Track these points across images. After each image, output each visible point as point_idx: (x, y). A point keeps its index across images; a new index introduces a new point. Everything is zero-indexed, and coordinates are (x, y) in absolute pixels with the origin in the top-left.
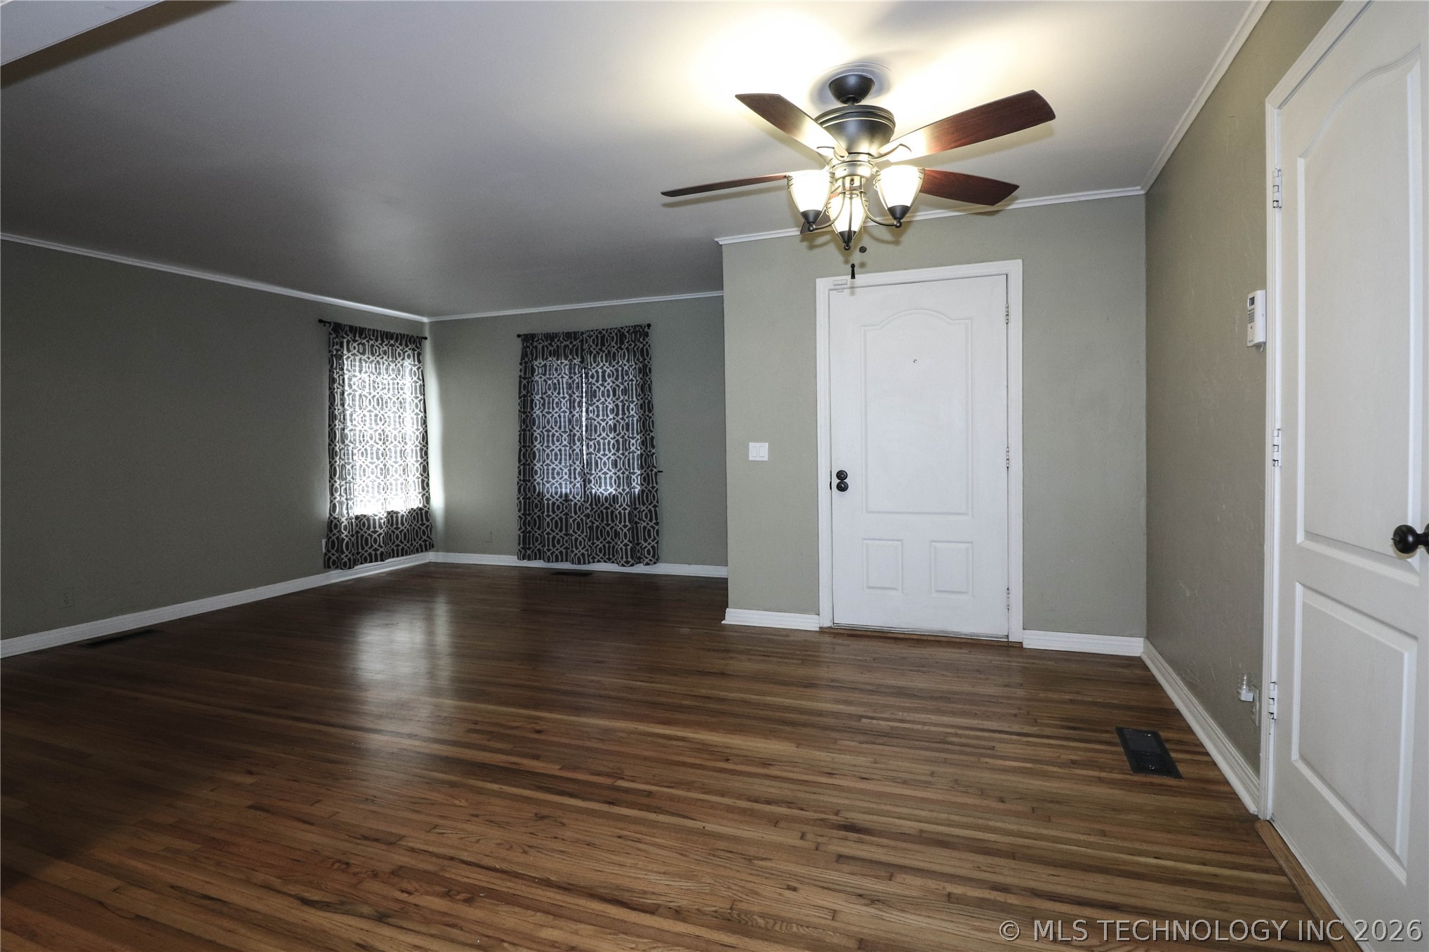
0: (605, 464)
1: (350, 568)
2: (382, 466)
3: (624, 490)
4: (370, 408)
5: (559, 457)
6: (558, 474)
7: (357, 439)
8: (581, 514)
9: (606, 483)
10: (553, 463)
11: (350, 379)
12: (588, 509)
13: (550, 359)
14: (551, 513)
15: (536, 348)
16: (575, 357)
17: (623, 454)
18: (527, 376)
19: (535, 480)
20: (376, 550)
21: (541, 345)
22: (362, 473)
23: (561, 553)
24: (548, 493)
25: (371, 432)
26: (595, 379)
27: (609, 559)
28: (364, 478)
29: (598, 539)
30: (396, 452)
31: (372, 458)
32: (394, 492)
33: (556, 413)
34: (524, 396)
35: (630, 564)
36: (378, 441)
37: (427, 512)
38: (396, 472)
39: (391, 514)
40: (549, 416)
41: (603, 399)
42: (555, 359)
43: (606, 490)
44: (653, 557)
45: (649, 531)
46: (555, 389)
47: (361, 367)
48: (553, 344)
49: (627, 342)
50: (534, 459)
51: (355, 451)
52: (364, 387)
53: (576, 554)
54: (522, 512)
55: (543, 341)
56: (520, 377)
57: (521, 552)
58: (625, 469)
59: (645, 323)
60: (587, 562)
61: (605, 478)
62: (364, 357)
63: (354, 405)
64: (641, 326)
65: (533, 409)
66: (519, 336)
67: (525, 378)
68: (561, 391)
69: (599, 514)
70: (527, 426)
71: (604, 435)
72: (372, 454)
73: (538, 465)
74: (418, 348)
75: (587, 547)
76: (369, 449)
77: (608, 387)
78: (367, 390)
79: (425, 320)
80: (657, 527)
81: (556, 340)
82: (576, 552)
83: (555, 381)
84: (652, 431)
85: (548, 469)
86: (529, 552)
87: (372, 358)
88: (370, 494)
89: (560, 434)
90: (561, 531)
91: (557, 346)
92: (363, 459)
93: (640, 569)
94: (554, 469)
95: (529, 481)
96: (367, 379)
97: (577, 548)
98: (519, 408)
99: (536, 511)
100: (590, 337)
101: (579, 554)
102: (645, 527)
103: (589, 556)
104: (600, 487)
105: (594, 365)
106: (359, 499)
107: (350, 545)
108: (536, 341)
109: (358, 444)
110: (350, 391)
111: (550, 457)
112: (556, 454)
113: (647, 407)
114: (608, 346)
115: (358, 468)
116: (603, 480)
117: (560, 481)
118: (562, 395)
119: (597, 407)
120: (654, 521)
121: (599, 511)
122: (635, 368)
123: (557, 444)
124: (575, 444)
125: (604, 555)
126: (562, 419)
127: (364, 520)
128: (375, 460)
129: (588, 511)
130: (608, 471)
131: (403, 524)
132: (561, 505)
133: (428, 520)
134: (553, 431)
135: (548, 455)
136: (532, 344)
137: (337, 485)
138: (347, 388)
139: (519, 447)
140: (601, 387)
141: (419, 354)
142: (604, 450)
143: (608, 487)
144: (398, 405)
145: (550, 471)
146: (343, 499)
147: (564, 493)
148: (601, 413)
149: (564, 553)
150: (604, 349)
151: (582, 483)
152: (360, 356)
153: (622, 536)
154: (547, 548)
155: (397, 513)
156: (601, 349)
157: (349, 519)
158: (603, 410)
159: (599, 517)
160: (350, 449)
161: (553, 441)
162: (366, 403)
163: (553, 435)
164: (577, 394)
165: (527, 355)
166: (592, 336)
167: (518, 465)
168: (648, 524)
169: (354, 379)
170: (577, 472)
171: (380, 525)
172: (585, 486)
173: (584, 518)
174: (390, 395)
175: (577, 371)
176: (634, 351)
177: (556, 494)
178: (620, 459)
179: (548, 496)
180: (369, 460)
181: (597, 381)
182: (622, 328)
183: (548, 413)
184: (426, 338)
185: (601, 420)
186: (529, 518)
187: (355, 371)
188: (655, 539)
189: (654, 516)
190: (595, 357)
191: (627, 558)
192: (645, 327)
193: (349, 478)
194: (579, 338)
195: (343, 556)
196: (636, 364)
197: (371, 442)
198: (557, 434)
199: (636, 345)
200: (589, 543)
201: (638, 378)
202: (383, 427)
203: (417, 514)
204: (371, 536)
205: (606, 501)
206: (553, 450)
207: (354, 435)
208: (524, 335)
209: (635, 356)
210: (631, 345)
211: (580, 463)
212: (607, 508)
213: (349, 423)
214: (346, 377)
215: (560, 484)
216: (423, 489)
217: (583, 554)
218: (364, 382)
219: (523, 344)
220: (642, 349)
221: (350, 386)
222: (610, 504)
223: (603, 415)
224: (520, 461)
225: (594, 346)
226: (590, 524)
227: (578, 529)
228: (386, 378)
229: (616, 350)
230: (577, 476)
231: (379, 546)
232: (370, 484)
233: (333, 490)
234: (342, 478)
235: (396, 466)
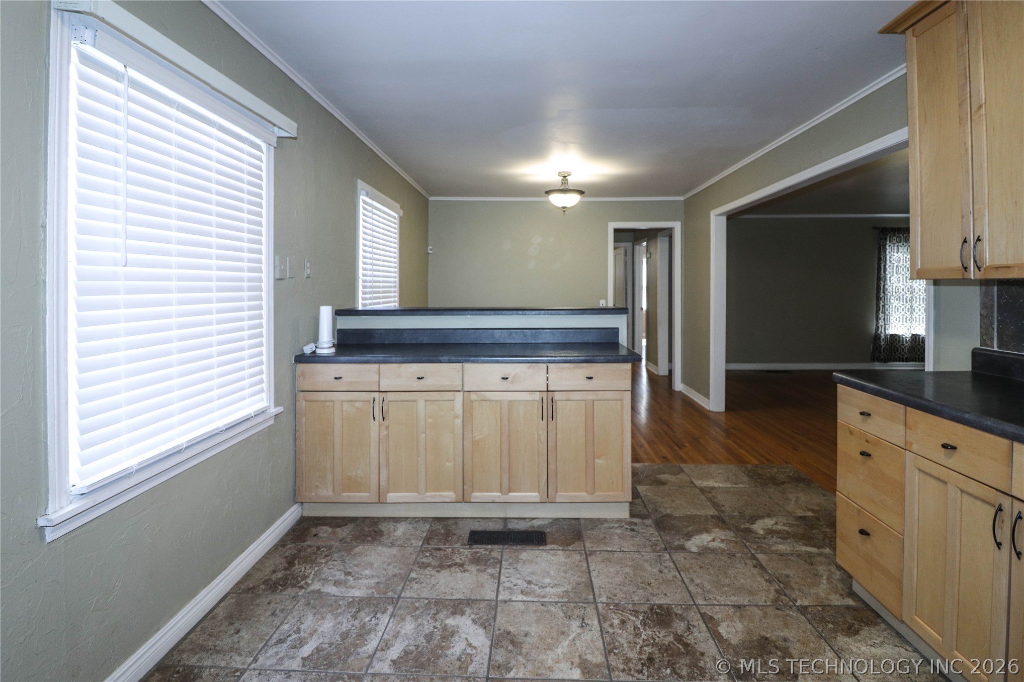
1: (885, 362)
2: (909, 307)
4: (903, 273)
7: (894, 291)
11: (890, 257)
20: (903, 355)
22: (896, 310)
28: (897, 313)
30: (920, 299)
31: (903, 302)
32: (918, 322)
36: (907, 292)
38: (920, 310)
39: (915, 336)
47: (898, 249)
51: (892, 298)
52: (900, 261)
62: (900, 244)
63: (893, 272)
72: (903, 299)
76: (901, 297)
78: (901, 263)
87: (905, 244)
88: (901, 323)
92: (898, 302)
106: (893, 325)
107: (886, 350)
109: (894, 293)
110: (889, 264)
115: (894, 307)
127: (897, 337)
128: (905, 303)
137: (880, 316)
138: (888, 262)
146: (883, 324)
152: (897, 244)
155: (919, 335)
157: (886, 335)
160: (889, 297)
162: (900, 270)
169: (893, 258)
171: (906, 340)
180: (901, 303)
187: (894, 252)
193: (887, 312)
195: (881, 355)
202: (911, 284)
204: (900, 347)
207: (893, 288)
213: (889, 282)
214: (888, 256)
218: (900, 258)
231: (905, 353)
232: (901, 317)
233: (878, 319)
234: (882, 312)
235: (920, 307)
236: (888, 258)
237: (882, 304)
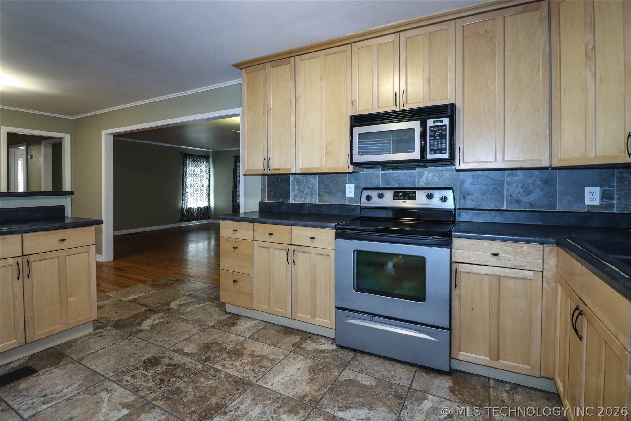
1: (186, 222)
2: (196, 193)
4: (194, 177)
11: (188, 169)
18: (235, 168)
19: (237, 199)
20: (194, 218)
25: (194, 184)
28: (191, 197)
30: (200, 190)
32: (200, 201)
34: (235, 174)
37: (209, 208)
39: (199, 208)
47: (191, 165)
50: (237, 192)
54: (233, 208)
62: (192, 163)
63: (189, 176)
65: (237, 178)
70: (235, 183)
73: (238, 194)
74: (208, 159)
76: (193, 189)
78: (193, 172)
79: (210, 151)
87: (195, 163)
88: (193, 202)
92: (191, 191)
95: (235, 199)
96: (193, 169)
98: (233, 177)
99: (237, 208)
106: (190, 202)
107: (186, 216)
109: (190, 187)
115: (190, 194)
127: (191, 209)
131: (202, 210)
133: (209, 210)
136: (237, 159)
137: (184, 199)
138: (187, 171)
139: (233, 189)
141: (208, 161)
144: (201, 176)
146: (185, 203)
155: (200, 207)
157: (187, 208)
160: (188, 188)
162: (192, 175)
169: (189, 169)
171: (195, 210)
174: (199, 173)
180: (193, 191)
184: (210, 156)
186: (235, 210)
187: (189, 166)
193: (187, 197)
195: (184, 219)
197: (194, 187)
202: (197, 182)
203: (207, 208)
207: (189, 184)
208: (235, 156)
213: (187, 181)
214: (187, 168)
216: (208, 201)
219: (235, 159)
221: (188, 171)
224: (233, 193)
228: (198, 168)
231: (194, 216)
232: (193, 199)
233: (183, 200)
234: (185, 197)
235: (200, 194)
236: (187, 169)
237: (184, 192)
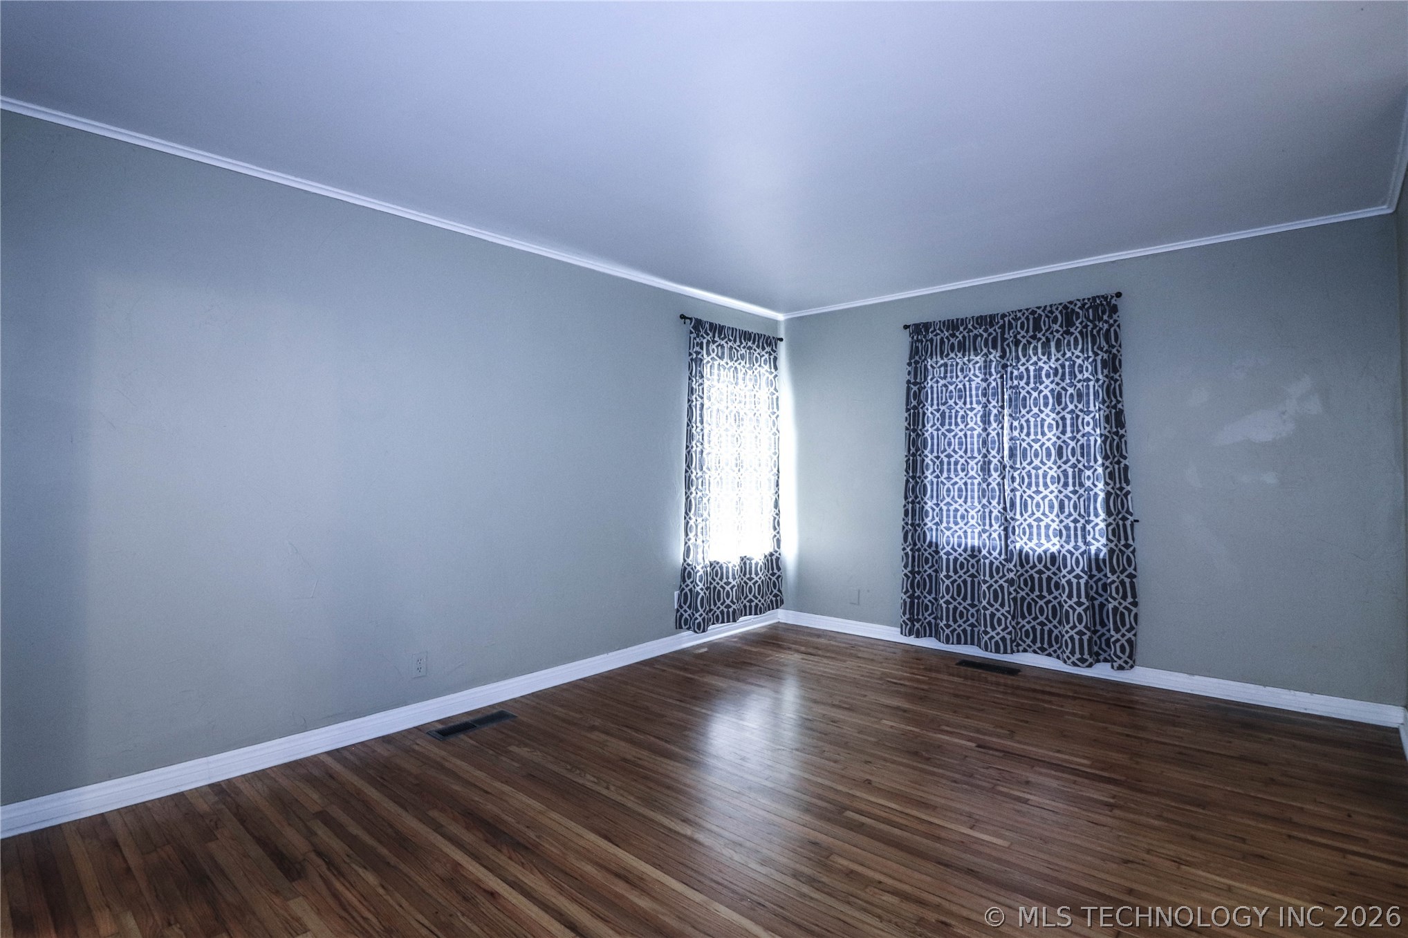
0: (1038, 505)
1: (703, 631)
3: (1076, 547)
5: (964, 493)
6: (963, 517)
8: (1001, 578)
9: (1039, 535)
10: (956, 502)
12: (1012, 571)
13: (952, 355)
14: (951, 573)
15: (932, 340)
16: (991, 350)
17: (1075, 492)
18: (918, 380)
19: (925, 524)
20: (728, 607)
21: (939, 337)
23: (964, 631)
24: (948, 544)
26: (1025, 380)
27: (1043, 649)
29: (1024, 617)
33: (961, 430)
34: (915, 408)
35: (1087, 663)
37: (778, 559)
39: (744, 561)
40: (950, 435)
41: (1035, 410)
42: (960, 355)
43: (1040, 545)
44: (1130, 657)
45: (1122, 614)
46: (960, 397)
48: (957, 334)
49: (1081, 323)
50: (925, 495)
52: (722, 399)
53: (992, 637)
54: (909, 568)
55: (942, 332)
56: (909, 382)
57: (907, 624)
58: (1080, 515)
59: (1114, 291)
60: (1009, 651)
61: (1039, 527)
64: (1105, 298)
65: (924, 426)
66: (906, 327)
67: (915, 384)
68: (968, 400)
69: (1025, 580)
70: (917, 450)
71: (1037, 462)
73: (930, 504)
74: (775, 352)
75: (1010, 628)
77: (1046, 392)
79: (780, 317)
80: (1134, 610)
81: (961, 329)
82: (993, 634)
83: (960, 386)
84: (1125, 458)
85: (948, 510)
86: (917, 625)
87: (730, 364)
89: (966, 461)
90: (965, 599)
91: (964, 337)
93: (1103, 671)
94: (956, 510)
95: (919, 525)
97: (993, 628)
98: (906, 424)
99: (926, 567)
100: (1016, 319)
101: (997, 638)
102: (1115, 609)
103: (1012, 642)
104: (1030, 539)
105: (1023, 360)
108: (932, 332)
111: (952, 493)
112: (960, 490)
113: (1116, 419)
114: (1047, 331)
116: (1035, 530)
117: (965, 528)
118: (968, 406)
119: (1028, 421)
120: (1130, 599)
121: (1026, 575)
122: (1095, 360)
123: (962, 474)
124: (990, 476)
125: (1034, 641)
126: (969, 440)
129: (1012, 575)
130: (1042, 517)
131: (757, 574)
132: (965, 562)
133: (779, 569)
134: (957, 456)
135: (948, 490)
136: (925, 337)
139: (905, 478)
140: (1032, 392)
141: (775, 359)
142: (1037, 485)
143: (1043, 541)
145: (952, 513)
147: (969, 545)
148: (1032, 430)
149: (969, 632)
150: (1039, 335)
151: (1002, 533)
153: (1073, 618)
154: (944, 622)
155: (750, 560)
156: (1034, 337)
158: (1036, 426)
159: (1026, 584)
161: (956, 470)
163: (956, 463)
164: (994, 403)
165: (917, 353)
166: (1020, 318)
167: (903, 502)
168: (1120, 604)
170: (993, 515)
171: (733, 574)
172: (1007, 537)
173: (1006, 585)
174: (746, 410)
175: (993, 370)
176: (1093, 336)
177: (959, 546)
178: (1070, 499)
179: (948, 548)
181: (1028, 384)
182: (1071, 303)
183: (950, 431)
184: (781, 340)
185: (1033, 440)
186: (918, 577)
187: (713, 380)
188: (1132, 628)
189: (1130, 590)
190: (1025, 349)
191: (1082, 653)
192: (1112, 297)
194: (998, 322)
196: (1096, 354)
198: (962, 461)
199: (1095, 326)
200: (1013, 623)
201: (1100, 377)
203: (768, 560)
204: (724, 589)
205: (1040, 562)
206: (956, 483)
208: (914, 325)
209: (1094, 343)
210: (1086, 326)
211: (999, 503)
212: (1040, 572)
215: (965, 532)
216: (775, 529)
217: (1003, 639)
219: (913, 338)
220: (1108, 331)
222: (1045, 566)
223: (1036, 434)
224: (906, 498)
225: (1023, 333)
226: (1014, 594)
227: (996, 600)
228: (743, 389)
229: (1062, 335)
230: (993, 522)
231: (732, 601)
